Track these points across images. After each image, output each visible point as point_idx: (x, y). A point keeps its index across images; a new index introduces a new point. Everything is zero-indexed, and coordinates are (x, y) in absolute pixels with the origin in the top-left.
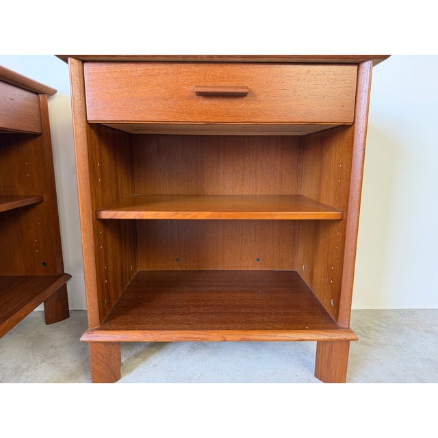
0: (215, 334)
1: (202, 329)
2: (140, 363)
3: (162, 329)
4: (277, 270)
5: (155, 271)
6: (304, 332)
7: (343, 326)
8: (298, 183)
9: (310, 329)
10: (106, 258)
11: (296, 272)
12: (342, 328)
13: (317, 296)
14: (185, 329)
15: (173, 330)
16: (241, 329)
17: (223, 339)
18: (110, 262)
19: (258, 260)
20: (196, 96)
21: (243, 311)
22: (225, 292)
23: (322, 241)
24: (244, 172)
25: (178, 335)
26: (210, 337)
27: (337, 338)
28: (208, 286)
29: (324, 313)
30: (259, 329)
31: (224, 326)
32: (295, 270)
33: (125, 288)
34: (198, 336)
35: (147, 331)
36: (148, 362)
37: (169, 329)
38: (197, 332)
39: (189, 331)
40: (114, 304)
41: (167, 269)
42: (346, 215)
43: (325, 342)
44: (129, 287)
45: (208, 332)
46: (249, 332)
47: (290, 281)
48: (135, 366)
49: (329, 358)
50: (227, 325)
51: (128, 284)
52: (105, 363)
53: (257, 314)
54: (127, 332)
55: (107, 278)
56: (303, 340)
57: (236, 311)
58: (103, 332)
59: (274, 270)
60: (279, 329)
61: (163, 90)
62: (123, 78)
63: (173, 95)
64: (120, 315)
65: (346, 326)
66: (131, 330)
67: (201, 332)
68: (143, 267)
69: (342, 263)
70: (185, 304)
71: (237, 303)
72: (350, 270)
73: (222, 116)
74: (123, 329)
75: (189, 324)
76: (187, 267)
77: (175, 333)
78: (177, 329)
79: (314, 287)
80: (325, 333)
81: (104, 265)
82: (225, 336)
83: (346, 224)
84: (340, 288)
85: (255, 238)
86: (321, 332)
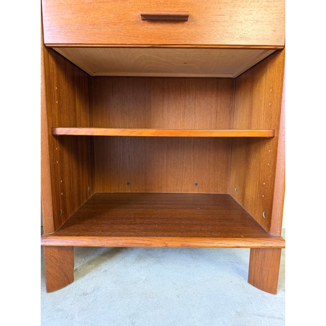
0: (158, 241)
1: (146, 236)
2: (92, 269)
3: (110, 236)
4: (212, 193)
5: (109, 193)
6: (239, 240)
7: (274, 235)
8: (230, 118)
9: (245, 237)
10: (62, 172)
11: (229, 195)
12: (274, 237)
13: (249, 212)
14: (131, 236)
15: (120, 236)
16: (181, 237)
17: (164, 245)
18: (67, 179)
19: (196, 184)
20: (142, 21)
21: (183, 222)
22: (168, 208)
23: (253, 162)
24: (185, 109)
25: (124, 241)
26: (152, 243)
27: (270, 245)
28: (154, 204)
29: (256, 225)
30: (199, 237)
31: (166, 234)
32: (228, 193)
33: (82, 205)
34: (142, 242)
35: (96, 237)
36: (99, 268)
37: (116, 236)
38: (142, 238)
39: (134, 238)
40: (69, 216)
41: (120, 192)
42: (278, 133)
43: (258, 249)
44: (86, 203)
45: (152, 239)
46: (188, 239)
47: (224, 201)
48: (87, 272)
49: (261, 265)
50: (169, 233)
51: (85, 202)
52: (59, 266)
53: (196, 225)
54: (77, 237)
55: (63, 191)
56: (239, 247)
57: (177, 222)
58: (57, 237)
59: (210, 193)
60: (217, 237)
61: (112, 16)
62: (77, 4)
63: (121, 20)
64: (74, 224)
65: (278, 235)
66: (81, 236)
67: (144, 238)
68: (99, 190)
69: (274, 176)
70: (132, 216)
71: (178, 216)
72: (281, 183)
73: (165, 39)
74: (75, 235)
75: (135, 232)
76: (136, 190)
77: (121, 240)
78: (123, 236)
79: (245, 204)
80: (259, 241)
81: (59, 178)
82: (167, 242)
83: (278, 140)
84: (272, 200)
85: (194, 166)
86: (255, 240)
